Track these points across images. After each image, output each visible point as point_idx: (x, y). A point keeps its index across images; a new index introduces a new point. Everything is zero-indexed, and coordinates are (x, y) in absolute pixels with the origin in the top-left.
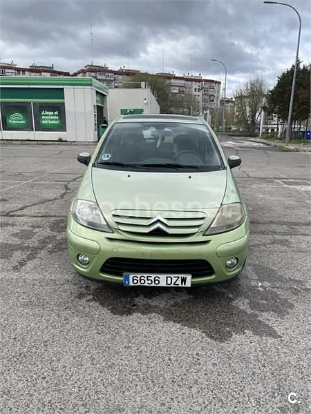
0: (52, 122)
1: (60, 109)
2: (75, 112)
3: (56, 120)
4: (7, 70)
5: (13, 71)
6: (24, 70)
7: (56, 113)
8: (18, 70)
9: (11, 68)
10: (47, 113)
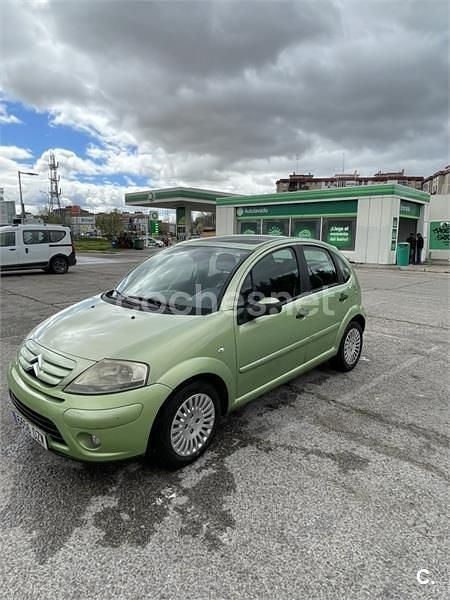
0: (341, 240)
1: (350, 224)
2: (368, 228)
3: (345, 237)
4: (348, 182)
5: (354, 182)
6: (366, 180)
7: (347, 229)
8: (360, 180)
9: (353, 179)
10: (336, 229)
